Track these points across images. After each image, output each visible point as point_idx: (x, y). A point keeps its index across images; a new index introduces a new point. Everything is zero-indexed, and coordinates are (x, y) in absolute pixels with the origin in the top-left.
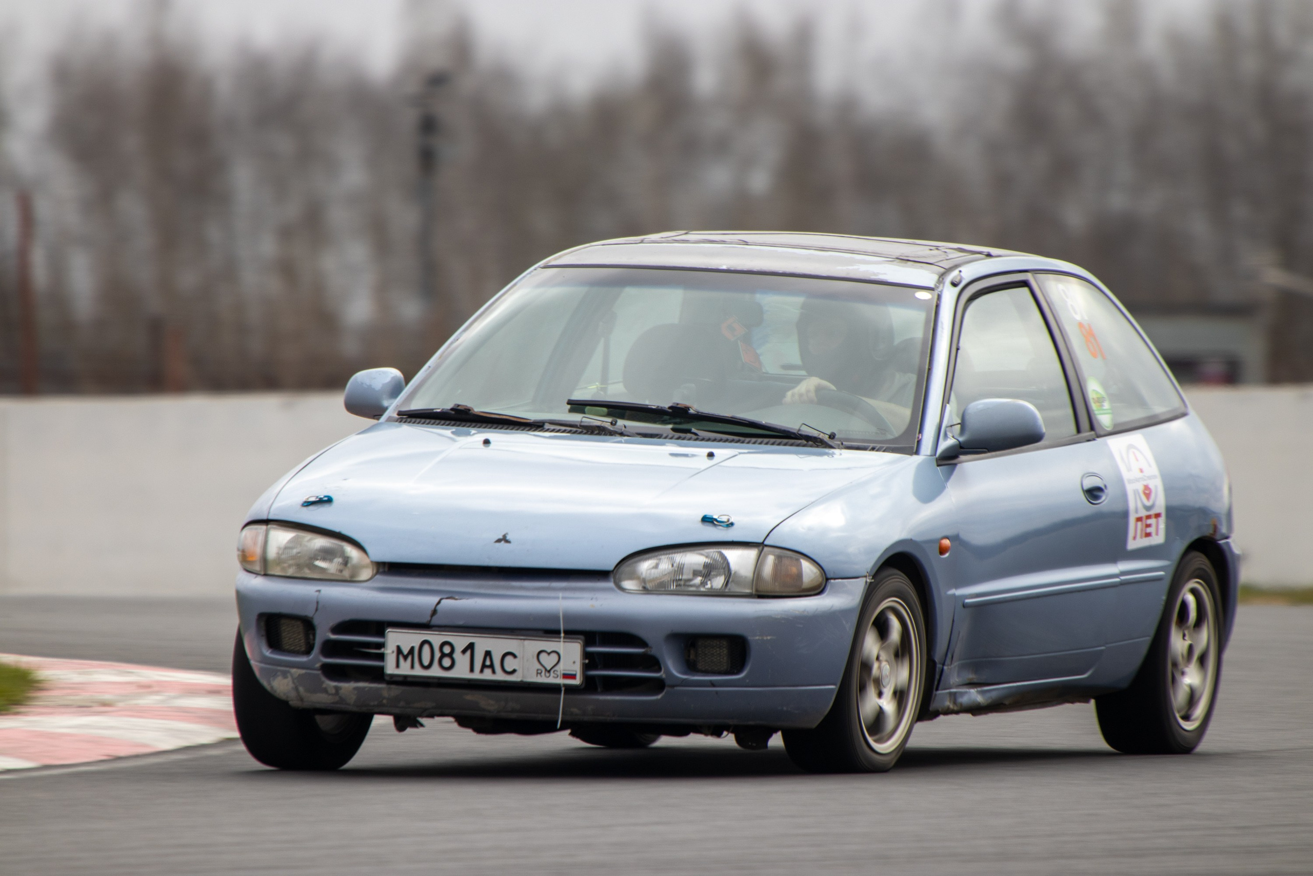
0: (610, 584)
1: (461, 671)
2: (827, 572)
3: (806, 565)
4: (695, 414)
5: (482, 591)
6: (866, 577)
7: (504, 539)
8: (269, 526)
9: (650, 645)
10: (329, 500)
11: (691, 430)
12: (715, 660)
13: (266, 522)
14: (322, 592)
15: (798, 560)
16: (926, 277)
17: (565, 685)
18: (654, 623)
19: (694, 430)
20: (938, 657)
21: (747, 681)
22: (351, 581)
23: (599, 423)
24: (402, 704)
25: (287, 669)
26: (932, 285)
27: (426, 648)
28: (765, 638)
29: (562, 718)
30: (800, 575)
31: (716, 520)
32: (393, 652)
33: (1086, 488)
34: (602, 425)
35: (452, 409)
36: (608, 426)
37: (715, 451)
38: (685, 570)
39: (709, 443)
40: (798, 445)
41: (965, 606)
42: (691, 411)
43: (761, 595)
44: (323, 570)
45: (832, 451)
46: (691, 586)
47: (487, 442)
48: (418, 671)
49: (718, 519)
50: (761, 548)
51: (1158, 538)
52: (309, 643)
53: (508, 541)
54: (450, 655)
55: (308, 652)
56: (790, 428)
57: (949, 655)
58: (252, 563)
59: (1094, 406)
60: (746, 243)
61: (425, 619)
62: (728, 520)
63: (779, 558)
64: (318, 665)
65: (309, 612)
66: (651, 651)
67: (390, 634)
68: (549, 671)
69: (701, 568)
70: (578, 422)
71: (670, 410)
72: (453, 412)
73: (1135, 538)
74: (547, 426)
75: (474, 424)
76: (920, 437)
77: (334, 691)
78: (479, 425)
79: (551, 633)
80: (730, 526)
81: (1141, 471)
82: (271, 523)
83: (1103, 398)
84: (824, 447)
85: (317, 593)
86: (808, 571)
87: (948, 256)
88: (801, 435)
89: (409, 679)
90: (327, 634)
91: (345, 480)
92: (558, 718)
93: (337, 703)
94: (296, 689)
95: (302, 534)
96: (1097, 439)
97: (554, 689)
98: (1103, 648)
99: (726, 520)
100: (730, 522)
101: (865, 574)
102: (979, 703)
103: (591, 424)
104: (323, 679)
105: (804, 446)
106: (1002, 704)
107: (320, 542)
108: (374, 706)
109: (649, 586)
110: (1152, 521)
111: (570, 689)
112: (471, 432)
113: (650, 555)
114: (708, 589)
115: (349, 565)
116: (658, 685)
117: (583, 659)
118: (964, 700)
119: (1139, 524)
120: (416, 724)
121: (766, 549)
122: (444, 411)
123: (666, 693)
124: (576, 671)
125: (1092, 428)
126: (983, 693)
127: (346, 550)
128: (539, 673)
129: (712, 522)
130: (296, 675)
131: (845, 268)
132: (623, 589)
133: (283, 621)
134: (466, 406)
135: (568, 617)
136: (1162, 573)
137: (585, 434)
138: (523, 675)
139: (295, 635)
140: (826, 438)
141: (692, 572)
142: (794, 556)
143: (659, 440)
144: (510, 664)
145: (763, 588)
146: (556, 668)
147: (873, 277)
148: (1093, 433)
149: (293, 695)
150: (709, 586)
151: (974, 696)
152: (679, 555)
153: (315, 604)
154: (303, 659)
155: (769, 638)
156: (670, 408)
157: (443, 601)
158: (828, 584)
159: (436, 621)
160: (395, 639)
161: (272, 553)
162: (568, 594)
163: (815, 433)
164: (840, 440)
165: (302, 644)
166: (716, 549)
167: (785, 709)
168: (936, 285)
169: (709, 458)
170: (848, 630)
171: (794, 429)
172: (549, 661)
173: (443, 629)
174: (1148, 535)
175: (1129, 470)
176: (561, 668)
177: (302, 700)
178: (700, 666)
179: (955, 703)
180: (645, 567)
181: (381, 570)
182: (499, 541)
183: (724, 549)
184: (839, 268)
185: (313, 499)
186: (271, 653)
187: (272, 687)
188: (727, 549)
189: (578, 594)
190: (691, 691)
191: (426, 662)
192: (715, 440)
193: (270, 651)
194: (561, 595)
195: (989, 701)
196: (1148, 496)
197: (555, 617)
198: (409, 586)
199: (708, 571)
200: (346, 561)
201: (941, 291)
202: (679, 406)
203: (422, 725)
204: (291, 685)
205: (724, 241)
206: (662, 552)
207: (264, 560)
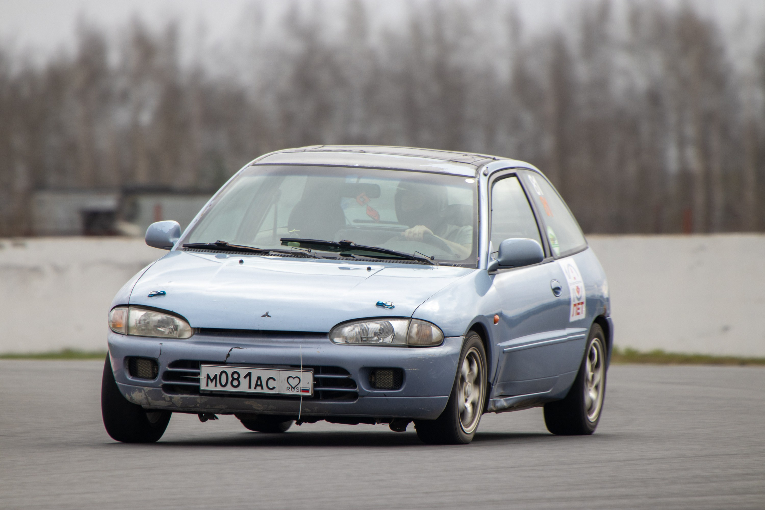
0: (328, 340)
1: (244, 388)
2: (444, 334)
3: (434, 330)
4: (354, 246)
5: (255, 344)
6: (463, 336)
7: (267, 315)
8: (129, 308)
9: (351, 374)
10: (164, 294)
11: (351, 255)
12: (386, 382)
13: (128, 306)
14: (163, 344)
15: (430, 326)
16: (469, 171)
17: (303, 396)
18: (353, 361)
19: (353, 255)
20: (491, 381)
21: (404, 393)
22: (179, 338)
23: (301, 251)
24: (208, 406)
25: (142, 387)
26: (474, 175)
27: (224, 375)
28: (414, 370)
29: (301, 414)
30: (431, 335)
31: (384, 304)
32: (205, 378)
33: (553, 287)
34: (304, 252)
35: (216, 243)
36: (306, 252)
37: (372, 267)
38: (369, 332)
39: (368, 262)
40: (414, 263)
41: (504, 352)
42: (352, 244)
43: (410, 346)
44: (162, 332)
45: (434, 266)
46: (373, 341)
47: (241, 262)
48: (219, 388)
49: (386, 304)
50: (410, 319)
51: (582, 316)
52: (154, 373)
53: (269, 316)
54: (238, 379)
55: (154, 377)
56: (409, 254)
57: (496, 380)
58: (120, 328)
59: (551, 243)
60: (364, 152)
61: (223, 359)
62: (391, 305)
63: (420, 325)
64: (160, 385)
65: (156, 356)
66: (351, 377)
67: (203, 367)
68: (294, 388)
69: (378, 331)
70: (290, 250)
71: (340, 244)
72: (216, 245)
73: (573, 315)
74: (271, 253)
75: (229, 252)
76: (479, 259)
77: (169, 399)
78: (232, 252)
79: (295, 367)
80: (392, 308)
81: (575, 278)
82: (131, 306)
83: (555, 238)
84: (428, 265)
85: (161, 345)
86: (435, 333)
87: (475, 159)
88: (415, 258)
89: (214, 393)
90: (166, 368)
91: (170, 282)
92: (299, 414)
93: (170, 406)
94: (147, 399)
95: (149, 312)
96: (554, 261)
97: (296, 398)
98: (558, 376)
99: (390, 305)
100: (393, 305)
101: (463, 334)
102: (505, 406)
103: (297, 252)
104: (163, 392)
105: (417, 264)
106: (513, 407)
107: (160, 317)
108: (192, 408)
109: (349, 341)
110: (580, 306)
111: (305, 398)
112: (226, 256)
113: (349, 324)
114: (381, 342)
115: (178, 330)
116: (355, 396)
117: (313, 382)
118: (499, 405)
119: (575, 307)
120: (213, 417)
121: (413, 320)
122: (211, 244)
123: (358, 400)
124: (309, 388)
125: (551, 255)
126: (506, 400)
127: (175, 321)
128: (288, 389)
129: (383, 306)
130: (146, 391)
131: (424, 166)
132: (334, 342)
133: (139, 361)
134: (224, 242)
135: (305, 358)
136: (584, 335)
137: (294, 257)
138: (279, 390)
139: (146, 369)
140: (429, 260)
141: (373, 333)
142: (428, 324)
143: (335, 260)
144: (271, 384)
145: (412, 342)
146: (297, 386)
147: (441, 171)
148: (552, 257)
149: (145, 401)
150: (381, 341)
151: (503, 402)
152: (365, 324)
153: (160, 351)
154: (152, 382)
155: (416, 369)
156: (340, 243)
157: (233, 349)
158: (445, 340)
159: (229, 360)
160: (206, 370)
161: (132, 323)
162: (304, 345)
163: (423, 257)
164: (437, 260)
165: (150, 373)
166: (386, 320)
167: (423, 409)
168: (476, 176)
169: (368, 270)
170: (455, 365)
171: (411, 254)
172: (293, 382)
173: (233, 365)
174: (578, 314)
175: (570, 278)
176: (301, 386)
177: (150, 404)
178: (378, 385)
179: (495, 406)
180: (347, 330)
181: (196, 332)
182: (264, 316)
183: (390, 320)
184: (421, 166)
185: (155, 293)
186: (132, 378)
187: (131, 398)
188: (392, 320)
189: (310, 345)
190: (372, 398)
191: (223, 383)
192: (367, 260)
193: (131, 377)
194: (301, 345)
195: (509, 405)
196: (578, 292)
197: (297, 358)
198: (213, 341)
199: (381, 333)
200: (176, 328)
201: (479, 179)
202: (345, 242)
203: (217, 418)
204: (144, 396)
205: (351, 151)
206: (356, 322)
207: (128, 327)
